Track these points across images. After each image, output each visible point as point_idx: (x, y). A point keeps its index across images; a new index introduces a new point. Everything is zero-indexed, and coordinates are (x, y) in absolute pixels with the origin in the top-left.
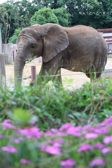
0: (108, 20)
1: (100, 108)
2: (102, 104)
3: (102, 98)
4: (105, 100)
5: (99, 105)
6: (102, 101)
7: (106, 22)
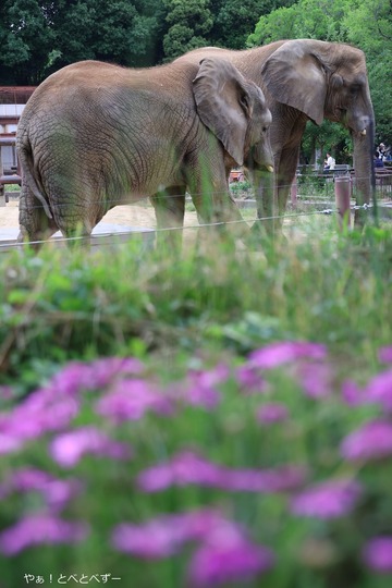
0: (13, 51)
1: (15, 358)
2: (22, 342)
3: (22, 318)
4: (33, 326)
5: (13, 347)
6: (24, 329)
7: (8, 61)
